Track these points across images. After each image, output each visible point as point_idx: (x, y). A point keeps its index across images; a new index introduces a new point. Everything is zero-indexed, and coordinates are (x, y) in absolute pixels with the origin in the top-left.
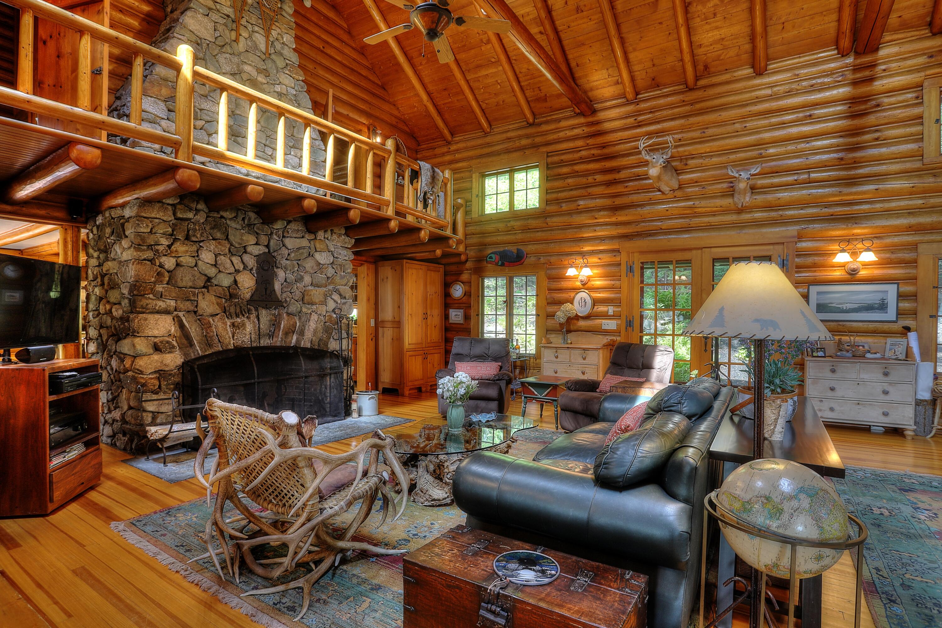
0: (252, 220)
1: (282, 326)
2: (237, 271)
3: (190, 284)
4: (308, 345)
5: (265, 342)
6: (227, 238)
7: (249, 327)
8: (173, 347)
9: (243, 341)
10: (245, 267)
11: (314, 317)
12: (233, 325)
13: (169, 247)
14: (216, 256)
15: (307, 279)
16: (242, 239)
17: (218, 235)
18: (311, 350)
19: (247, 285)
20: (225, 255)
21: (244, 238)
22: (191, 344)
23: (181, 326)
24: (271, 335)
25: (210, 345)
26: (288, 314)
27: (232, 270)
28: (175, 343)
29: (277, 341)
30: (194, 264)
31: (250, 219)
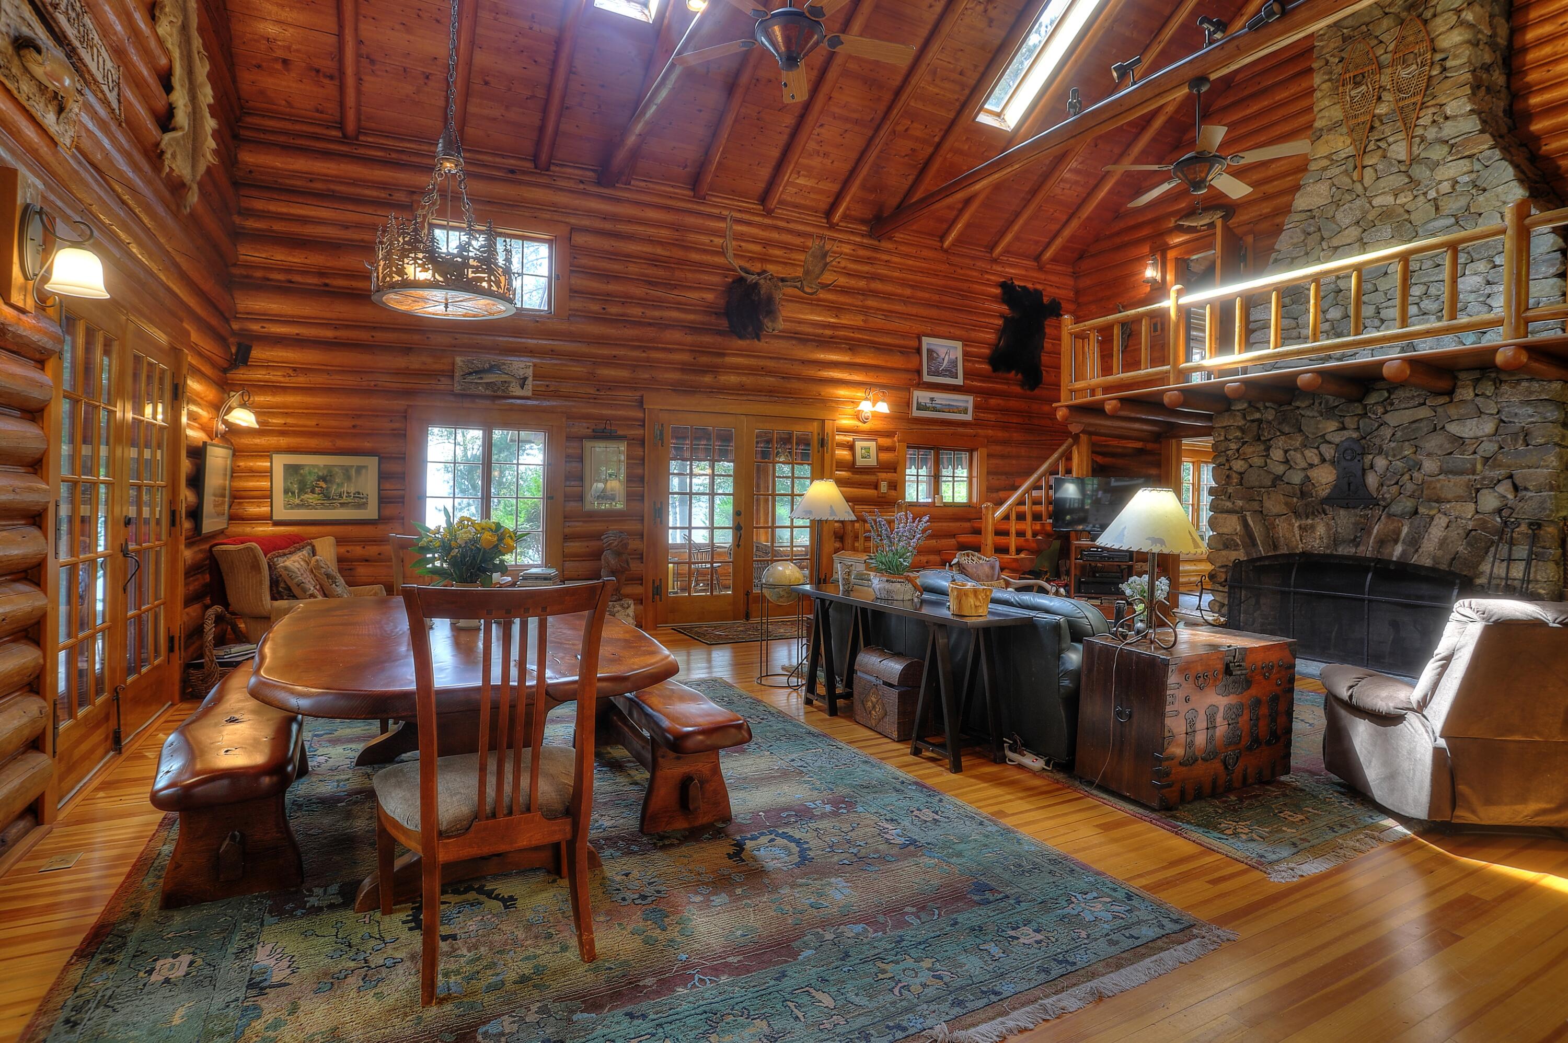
0: (1331, 402)
1: (1375, 531)
2: (1311, 466)
3: (1257, 484)
4: (1428, 562)
5: (1345, 550)
6: (1300, 430)
7: (1321, 530)
8: (1238, 545)
9: (1313, 546)
10: (1323, 460)
11: (1441, 521)
12: (1300, 527)
13: (1238, 450)
14: (1286, 452)
15: (1429, 466)
16: (1317, 428)
17: (1287, 429)
18: (1432, 569)
19: (1324, 481)
20: (1295, 450)
21: (1320, 426)
22: (1254, 544)
23: (1246, 525)
24: (1355, 542)
25: (1275, 547)
26: (1389, 516)
27: (1304, 465)
28: (1238, 541)
29: (1367, 550)
30: (1263, 465)
31: (1327, 402)
